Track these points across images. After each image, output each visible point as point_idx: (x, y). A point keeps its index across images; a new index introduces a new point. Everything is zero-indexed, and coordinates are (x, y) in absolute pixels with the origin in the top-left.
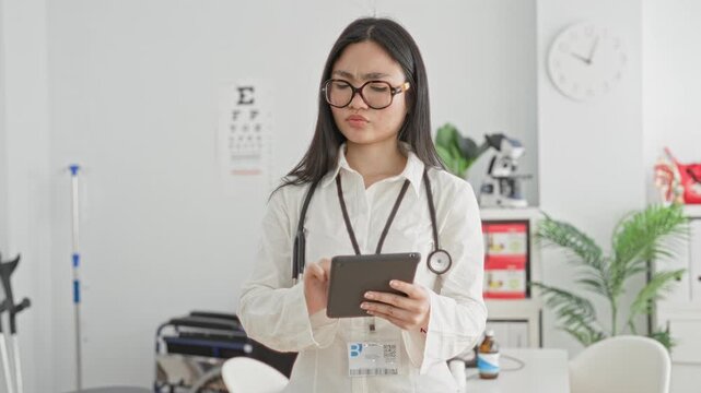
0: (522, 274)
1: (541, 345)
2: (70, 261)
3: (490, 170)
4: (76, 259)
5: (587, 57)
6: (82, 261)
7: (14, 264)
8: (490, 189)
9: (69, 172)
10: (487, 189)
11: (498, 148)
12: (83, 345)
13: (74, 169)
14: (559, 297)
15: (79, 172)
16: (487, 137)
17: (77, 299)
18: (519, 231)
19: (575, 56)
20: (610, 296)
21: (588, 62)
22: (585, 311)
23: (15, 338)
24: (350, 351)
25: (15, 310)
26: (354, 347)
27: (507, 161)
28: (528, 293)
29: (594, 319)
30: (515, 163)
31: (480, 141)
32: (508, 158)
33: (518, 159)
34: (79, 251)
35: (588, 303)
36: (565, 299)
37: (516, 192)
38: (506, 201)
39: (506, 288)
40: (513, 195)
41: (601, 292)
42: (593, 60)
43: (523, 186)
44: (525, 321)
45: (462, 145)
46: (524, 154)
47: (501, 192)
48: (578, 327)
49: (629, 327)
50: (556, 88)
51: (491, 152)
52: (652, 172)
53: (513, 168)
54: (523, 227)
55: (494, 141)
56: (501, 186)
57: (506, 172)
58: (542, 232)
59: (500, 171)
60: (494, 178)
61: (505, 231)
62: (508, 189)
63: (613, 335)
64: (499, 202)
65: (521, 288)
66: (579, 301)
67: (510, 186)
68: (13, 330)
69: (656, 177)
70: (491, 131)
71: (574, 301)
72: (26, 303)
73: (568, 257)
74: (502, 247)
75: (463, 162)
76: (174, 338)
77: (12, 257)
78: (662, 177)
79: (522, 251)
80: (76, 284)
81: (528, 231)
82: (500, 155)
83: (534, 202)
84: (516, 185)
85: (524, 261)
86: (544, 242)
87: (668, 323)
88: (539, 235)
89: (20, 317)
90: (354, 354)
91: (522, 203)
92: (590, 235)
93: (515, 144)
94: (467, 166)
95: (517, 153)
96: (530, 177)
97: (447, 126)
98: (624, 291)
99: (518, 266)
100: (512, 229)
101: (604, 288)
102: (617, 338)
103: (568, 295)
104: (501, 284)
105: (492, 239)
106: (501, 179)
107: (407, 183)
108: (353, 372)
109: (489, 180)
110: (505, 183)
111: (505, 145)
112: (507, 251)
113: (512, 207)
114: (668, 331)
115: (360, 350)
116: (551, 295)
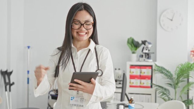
0: (150, 81)
1: (156, 102)
2: (27, 73)
3: (142, 51)
4: (28, 72)
5: (171, 19)
6: (30, 72)
7: (11, 73)
8: (142, 56)
9: (27, 48)
10: (141, 56)
11: (145, 45)
12: (29, 96)
13: (29, 47)
14: (159, 88)
15: (30, 48)
16: (142, 41)
17: (28, 83)
18: (149, 68)
19: (168, 18)
20: (175, 88)
21: (172, 20)
22: (167, 93)
23: (10, 93)
24: (71, 98)
25: (11, 85)
26: (72, 98)
27: (147, 48)
28: (151, 87)
29: (170, 95)
30: (149, 49)
31: (140, 42)
32: (147, 47)
33: (150, 48)
34: (29, 70)
35: (168, 90)
36: (161, 88)
37: (149, 57)
38: (146, 60)
39: (145, 85)
40: (148, 58)
41: (172, 87)
42: (173, 19)
43: (152, 55)
44: (150, 94)
45: (135, 43)
46: (152, 46)
47: (145, 57)
48: (165, 97)
49: (180, 98)
50: (162, 28)
51: (143, 46)
52: (190, 53)
53: (149, 50)
54: (151, 67)
55: (144, 43)
56: (145, 55)
57: (147, 51)
58: (156, 69)
59: (145, 51)
60: (143, 53)
61: (145, 68)
62: (147, 56)
63: (175, 100)
64: (144, 60)
65: (150, 85)
66: (165, 89)
67: (148, 56)
68: (10, 91)
69: (191, 54)
70: (143, 40)
71: (164, 89)
72: (13, 83)
73: (162, 76)
74: (144, 73)
75: (135, 48)
76: (53, 95)
77: (11, 71)
78: (193, 54)
79: (150, 74)
80: (28, 79)
81: (152, 69)
82: (145, 47)
83: (155, 60)
84: (149, 55)
85: (151, 77)
86: (156, 72)
87: (192, 97)
88: (155, 70)
89: (12, 87)
90: (72, 99)
91: (151, 60)
92: (170, 70)
93: (149, 43)
94: (136, 50)
95: (150, 46)
96: (153, 53)
97: (131, 38)
98: (179, 87)
99: (149, 78)
100: (148, 68)
101: (173, 86)
102: (176, 101)
103: (162, 87)
104: (144, 83)
105: (142, 71)
106: (145, 53)
107: (90, 50)
108: (70, 105)
109: (142, 54)
110: (146, 54)
111: (147, 44)
112: (146, 74)
113: (148, 62)
114: (192, 99)
115: (73, 99)
116: (157, 87)
